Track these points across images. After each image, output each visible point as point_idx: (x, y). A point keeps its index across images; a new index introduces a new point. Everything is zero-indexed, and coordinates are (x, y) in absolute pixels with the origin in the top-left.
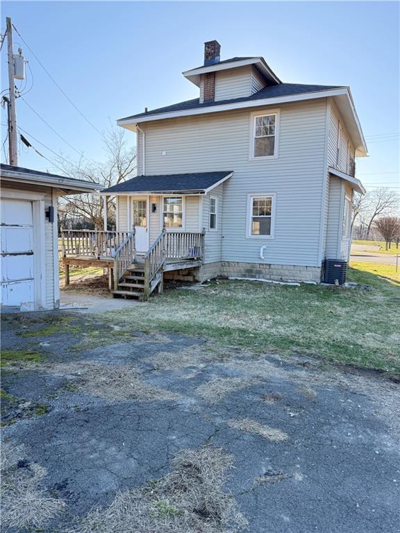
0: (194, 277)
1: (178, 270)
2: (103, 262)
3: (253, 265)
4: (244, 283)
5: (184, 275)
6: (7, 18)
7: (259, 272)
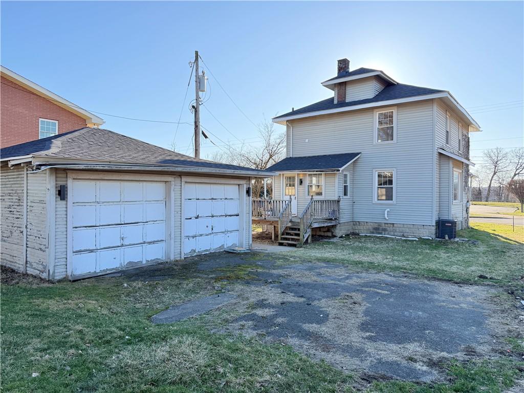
0: (332, 233)
1: (320, 228)
2: (268, 221)
3: (380, 224)
4: (372, 237)
5: (324, 232)
6: (196, 51)
7: (385, 230)
